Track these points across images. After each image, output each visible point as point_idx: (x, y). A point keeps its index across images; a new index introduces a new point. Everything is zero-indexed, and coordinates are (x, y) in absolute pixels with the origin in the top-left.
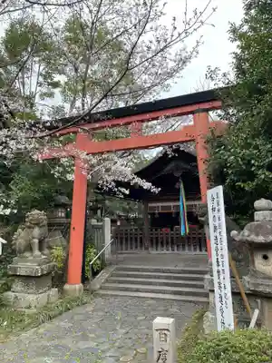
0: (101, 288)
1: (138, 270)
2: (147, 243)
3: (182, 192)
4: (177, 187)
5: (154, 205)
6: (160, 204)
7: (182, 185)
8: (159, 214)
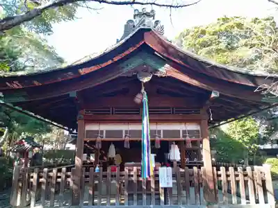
4: (138, 100)
6: (105, 128)
7: (145, 99)
8: (103, 142)
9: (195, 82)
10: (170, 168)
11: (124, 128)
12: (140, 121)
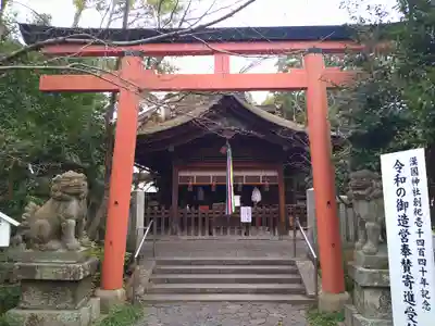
0: (145, 292)
1: (190, 263)
2: (175, 226)
3: (230, 159)
4: (222, 151)
5: (188, 174)
6: (195, 174)
7: (229, 150)
8: (194, 186)
9: (261, 136)
10: (250, 208)
11: (211, 174)
12: (225, 169)
